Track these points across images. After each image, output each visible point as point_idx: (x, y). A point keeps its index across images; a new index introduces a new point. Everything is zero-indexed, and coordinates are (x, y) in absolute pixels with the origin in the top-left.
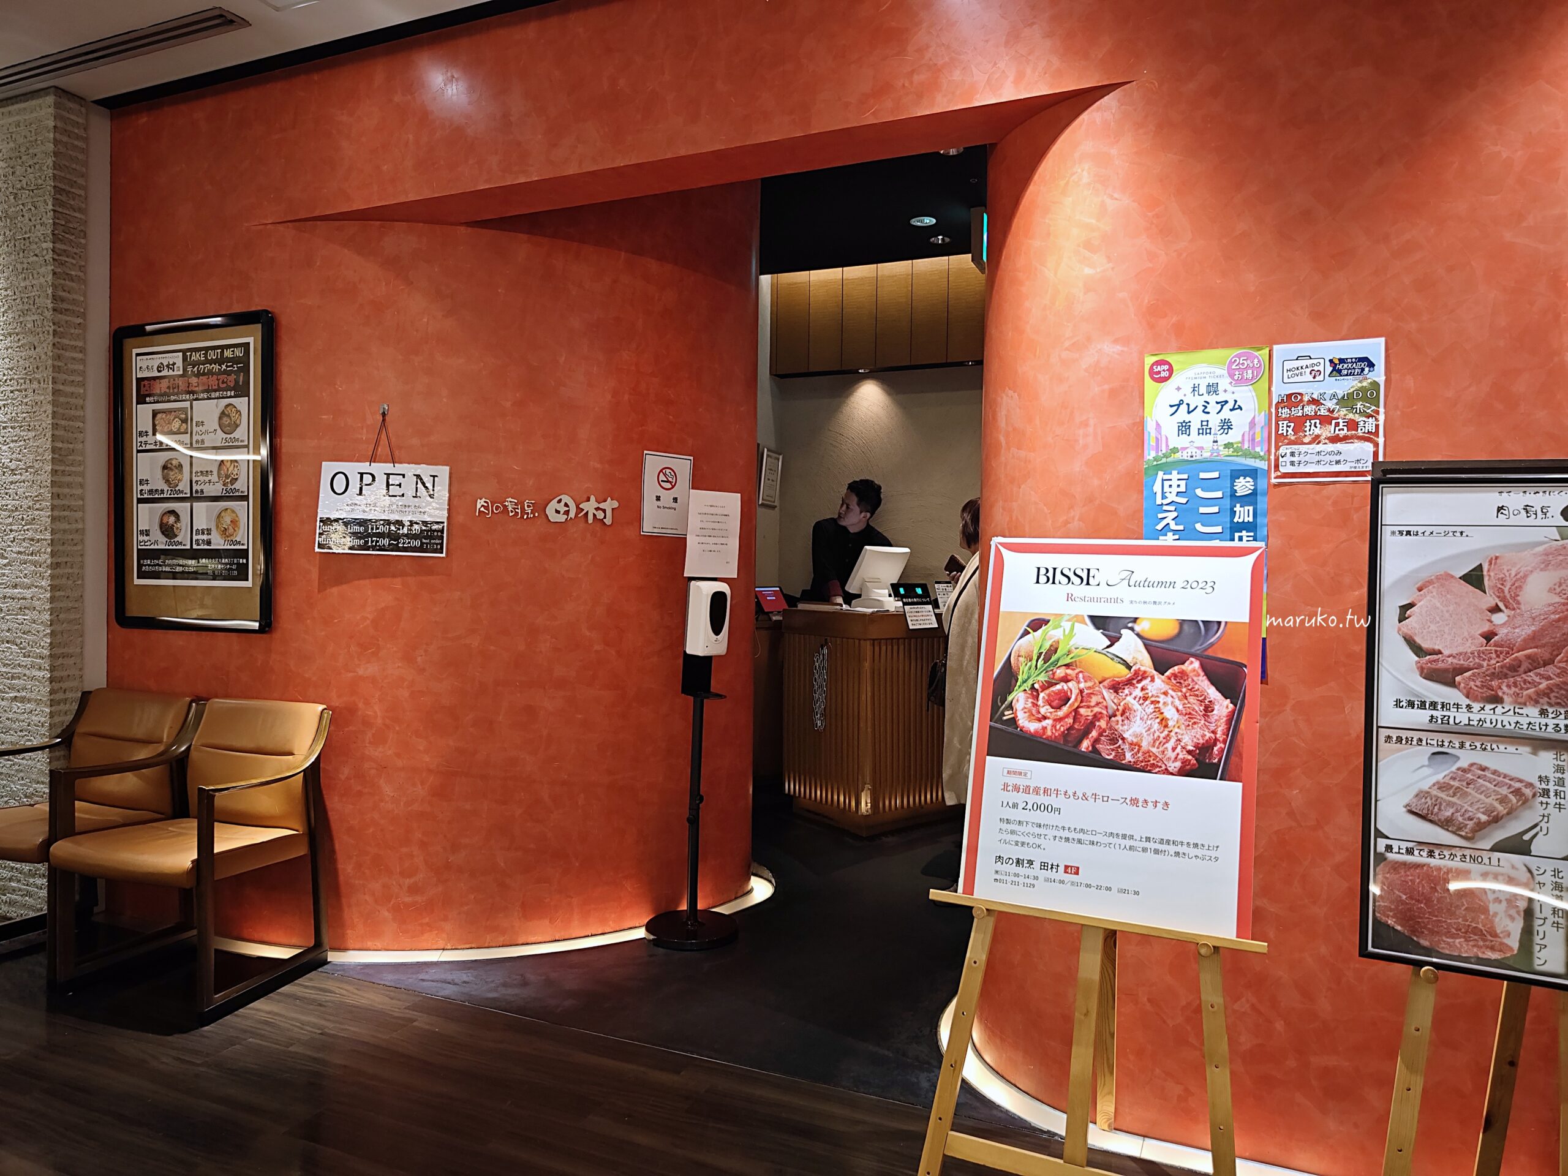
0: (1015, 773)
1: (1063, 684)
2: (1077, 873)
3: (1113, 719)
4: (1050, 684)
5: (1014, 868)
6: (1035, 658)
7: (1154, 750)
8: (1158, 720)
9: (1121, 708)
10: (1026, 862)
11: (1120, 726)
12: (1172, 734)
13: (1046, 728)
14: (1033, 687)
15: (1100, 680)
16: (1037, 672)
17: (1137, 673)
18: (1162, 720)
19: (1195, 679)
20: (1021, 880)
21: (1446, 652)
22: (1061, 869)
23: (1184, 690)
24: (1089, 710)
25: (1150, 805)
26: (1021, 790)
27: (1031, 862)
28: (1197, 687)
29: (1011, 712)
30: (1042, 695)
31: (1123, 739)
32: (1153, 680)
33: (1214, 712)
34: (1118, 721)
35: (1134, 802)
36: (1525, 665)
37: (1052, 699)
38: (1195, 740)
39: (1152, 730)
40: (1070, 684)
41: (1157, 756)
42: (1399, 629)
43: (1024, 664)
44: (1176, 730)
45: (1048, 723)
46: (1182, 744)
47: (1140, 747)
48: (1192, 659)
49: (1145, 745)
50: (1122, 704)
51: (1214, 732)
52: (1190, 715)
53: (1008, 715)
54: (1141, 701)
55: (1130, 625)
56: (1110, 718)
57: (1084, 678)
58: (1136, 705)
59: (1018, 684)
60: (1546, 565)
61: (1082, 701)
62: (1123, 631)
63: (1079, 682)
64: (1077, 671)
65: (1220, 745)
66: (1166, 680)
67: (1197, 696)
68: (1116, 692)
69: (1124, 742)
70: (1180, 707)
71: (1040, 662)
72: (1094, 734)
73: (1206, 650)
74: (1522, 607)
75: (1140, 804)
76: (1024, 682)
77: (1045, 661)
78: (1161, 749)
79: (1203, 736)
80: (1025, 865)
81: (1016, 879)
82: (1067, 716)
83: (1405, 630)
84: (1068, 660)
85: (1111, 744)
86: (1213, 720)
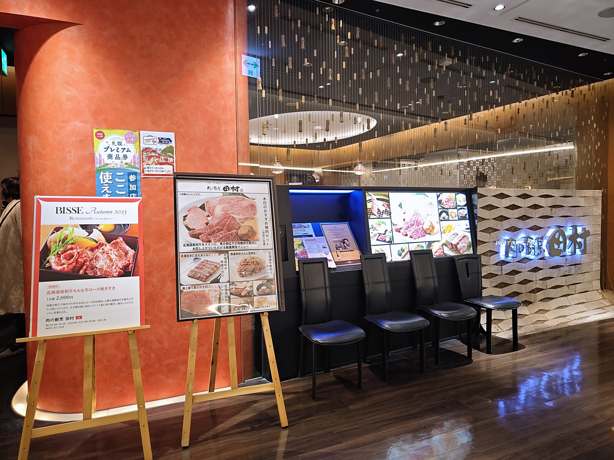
0: (52, 287)
1: (70, 251)
2: (81, 318)
3: (92, 261)
4: (65, 251)
5: (55, 322)
6: (58, 242)
7: (108, 270)
8: (109, 259)
9: (94, 257)
10: (59, 319)
11: (95, 263)
12: (115, 263)
13: (65, 268)
14: (58, 253)
15: (86, 248)
16: (59, 247)
17: (100, 244)
18: (110, 259)
19: (121, 244)
20: (58, 326)
21: (196, 229)
22: (75, 318)
23: (118, 248)
24: (82, 259)
25: (108, 289)
26: (56, 293)
27: (61, 319)
28: (122, 247)
29: (49, 264)
30: (62, 256)
31: (96, 268)
32: (106, 246)
33: (129, 254)
34: (94, 262)
35: (102, 289)
36: (216, 231)
37: (66, 256)
38: (123, 264)
39: (107, 263)
40: (74, 251)
41: (109, 272)
42: (184, 223)
43: (53, 245)
44: (116, 262)
45: (65, 266)
46: (118, 266)
47: (103, 269)
48: (120, 237)
49: (104, 269)
50: (95, 255)
51: (129, 261)
52: (120, 256)
53: (48, 265)
54: (102, 254)
55: (96, 227)
56: (91, 261)
57: (79, 248)
58: (100, 255)
59: (51, 252)
60: (220, 203)
61: (79, 256)
62: (94, 230)
63: (77, 249)
64: (76, 245)
65: (131, 265)
66: (111, 245)
67: (122, 249)
68: (92, 251)
69: (97, 269)
70: (117, 254)
71: (60, 243)
72: (85, 267)
73: (124, 234)
74: (215, 215)
75: (104, 289)
76: (54, 252)
77: (63, 243)
78: (111, 269)
79: (125, 263)
80: (59, 320)
81: (56, 326)
82: (73, 262)
83: (185, 223)
84: (72, 242)
85: (92, 270)
86: (128, 257)
